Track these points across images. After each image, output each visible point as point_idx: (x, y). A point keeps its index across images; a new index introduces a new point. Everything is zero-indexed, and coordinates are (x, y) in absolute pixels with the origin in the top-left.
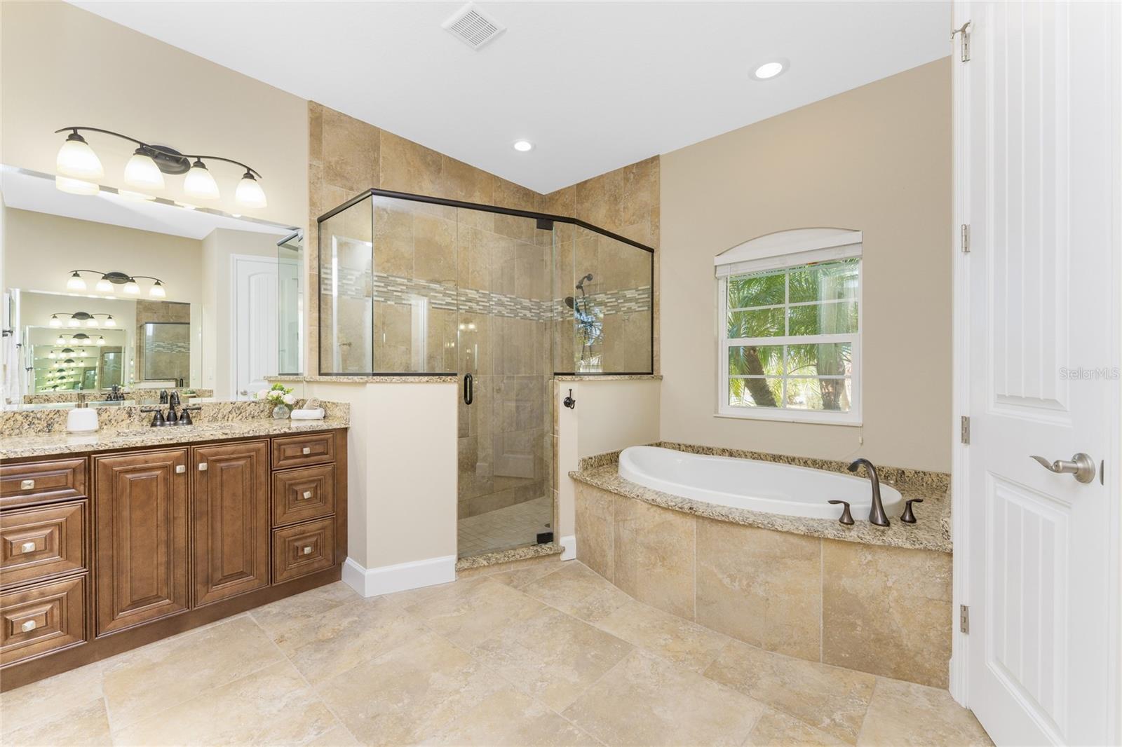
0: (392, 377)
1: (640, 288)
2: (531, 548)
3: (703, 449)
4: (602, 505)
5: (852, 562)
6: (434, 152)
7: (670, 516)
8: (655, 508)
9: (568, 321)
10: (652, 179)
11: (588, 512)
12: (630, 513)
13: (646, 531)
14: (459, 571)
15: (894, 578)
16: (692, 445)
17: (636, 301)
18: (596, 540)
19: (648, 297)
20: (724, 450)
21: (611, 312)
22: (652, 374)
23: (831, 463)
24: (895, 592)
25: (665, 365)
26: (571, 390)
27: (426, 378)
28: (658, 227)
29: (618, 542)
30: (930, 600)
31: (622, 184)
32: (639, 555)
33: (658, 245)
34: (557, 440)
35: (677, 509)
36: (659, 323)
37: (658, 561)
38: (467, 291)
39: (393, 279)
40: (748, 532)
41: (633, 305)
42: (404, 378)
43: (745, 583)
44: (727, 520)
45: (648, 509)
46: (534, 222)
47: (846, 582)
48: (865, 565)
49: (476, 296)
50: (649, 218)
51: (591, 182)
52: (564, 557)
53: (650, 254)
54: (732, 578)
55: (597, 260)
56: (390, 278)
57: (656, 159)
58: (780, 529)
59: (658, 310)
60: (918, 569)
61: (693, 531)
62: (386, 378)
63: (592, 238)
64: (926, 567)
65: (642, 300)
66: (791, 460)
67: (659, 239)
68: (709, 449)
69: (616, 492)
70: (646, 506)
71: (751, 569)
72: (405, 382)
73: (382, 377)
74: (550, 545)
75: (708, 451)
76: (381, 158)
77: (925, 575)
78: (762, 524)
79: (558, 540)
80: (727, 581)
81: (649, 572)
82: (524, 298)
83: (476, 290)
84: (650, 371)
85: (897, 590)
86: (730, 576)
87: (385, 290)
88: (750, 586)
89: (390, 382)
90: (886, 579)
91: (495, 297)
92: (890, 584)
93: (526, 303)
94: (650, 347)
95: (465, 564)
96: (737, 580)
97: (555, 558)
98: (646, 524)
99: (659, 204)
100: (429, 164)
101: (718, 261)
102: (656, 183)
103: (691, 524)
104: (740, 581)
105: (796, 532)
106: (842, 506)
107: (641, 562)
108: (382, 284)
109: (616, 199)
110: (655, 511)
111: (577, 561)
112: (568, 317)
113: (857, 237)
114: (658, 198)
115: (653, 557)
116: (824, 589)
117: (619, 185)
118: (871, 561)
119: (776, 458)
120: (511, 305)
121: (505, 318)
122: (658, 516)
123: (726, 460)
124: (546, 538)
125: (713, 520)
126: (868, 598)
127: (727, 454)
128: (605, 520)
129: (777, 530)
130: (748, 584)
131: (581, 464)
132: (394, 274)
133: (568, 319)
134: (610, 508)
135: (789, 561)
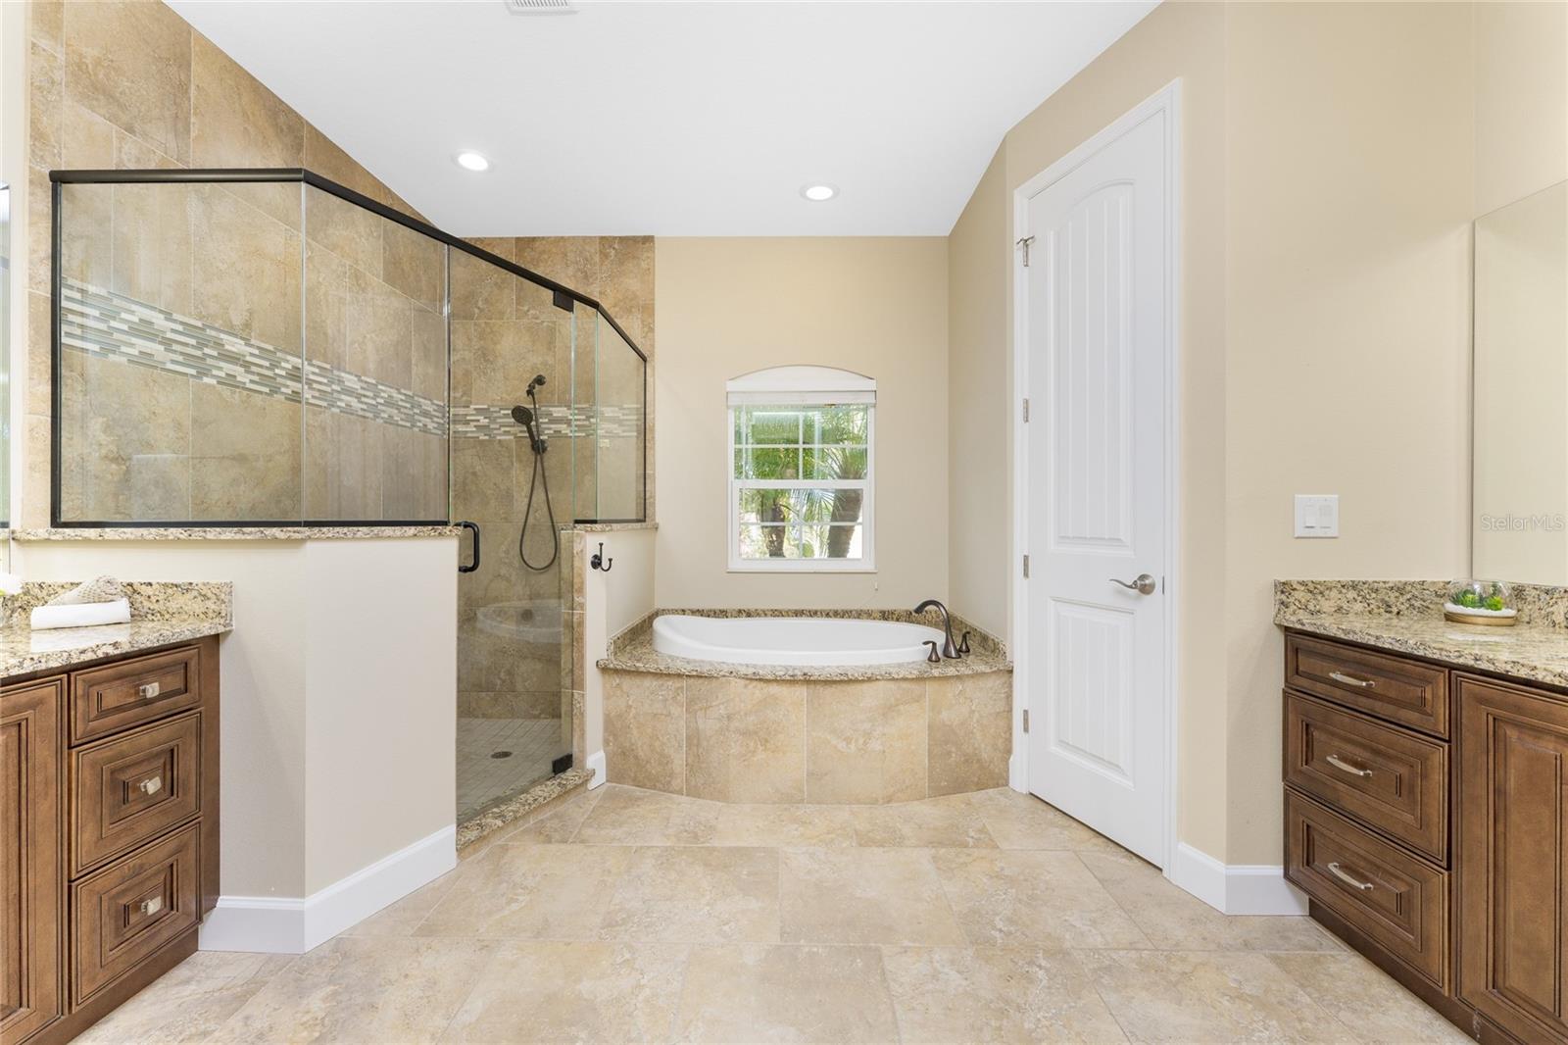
0: (355, 529)
1: (625, 406)
2: (548, 783)
3: (715, 613)
4: (663, 695)
5: (950, 695)
6: (292, 111)
7: (774, 689)
8: (755, 683)
9: (500, 441)
10: (644, 265)
11: (633, 712)
12: (717, 697)
13: (742, 713)
14: (462, 849)
15: (977, 701)
16: (700, 609)
17: (620, 422)
18: (650, 746)
19: (638, 420)
20: (740, 611)
21: (580, 434)
22: (644, 521)
23: (851, 612)
24: (977, 713)
25: (663, 509)
26: (601, 545)
28: (652, 330)
29: (694, 740)
30: (998, 713)
31: (597, 258)
32: (733, 745)
33: (653, 354)
34: (582, 616)
35: (789, 678)
36: (654, 456)
37: (759, 746)
38: (343, 374)
39: (213, 333)
40: (865, 686)
41: (615, 428)
42: (376, 529)
43: (861, 741)
44: (846, 679)
45: (746, 686)
46: (549, 294)
47: (945, 715)
48: (958, 696)
49: (357, 386)
50: (639, 316)
51: (544, 242)
52: (592, 785)
53: (642, 362)
54: (848, 740)
55: (554, 356)
56: (208, 331)
57: (648, 240)
58: (896, 677)
59: (653, 438)
60: (991, 688)
61: (802, 700)
62: (345, 529)
64: (996, 685)
65: (628, 423)
66: (813, 614)
67: (653, 346)
68: (722, 611)
69: (694, 673)
70: (743, 682)
71: (867, 726)
72: (378, 537)
73: (337, 529)
74: (569, 773)
75: (723, 614)
76: (193, 87)
77: (994, 693)
78: (881, 675)
79: (583, 761)
80: (842, 745)
81: (746, 763)
82: (425, 398)
83: (356, 376)
84: (642, 518)
86: (845, 739)
87: (198, 353)
88: (867, 743)
89: (353, 538)
90: (971, 704)
91: (386, 391)
92: (973, 707)
93: (427, 405)
95: (472, 835)
96: (853, 741)
97: (583, 789)
98: (742, 705)
99: (653, 300)
100: (282, 130)
101: (731, 386)
102: (650, 271)
103: (802, 691)
104: (857, 741)
105: (910, 677)
106: (931, 644)
107: (735, 753)
110: (755, 687)
111: (608, 784)
112: (500, 435)
113: (872, 385)
114: (652, 292)
115: (751, 743)
116: (929, 726)
117: (592, 259)
118: (962, 689)
119: (799, 613)
120: (406, 408)
121: (400, 428)
122: (758, 691)
123: (743, 621)
124: (563, 764)
125: (828, 682)
126: (959, 725)
127: (744, 615)
128: (669, 715)
129: (893, 679)
130: (864, 742)
131: (612, 648)
132: (217, 325)
133: (498, 438)
134: (679, 698)
135: (901, 707)
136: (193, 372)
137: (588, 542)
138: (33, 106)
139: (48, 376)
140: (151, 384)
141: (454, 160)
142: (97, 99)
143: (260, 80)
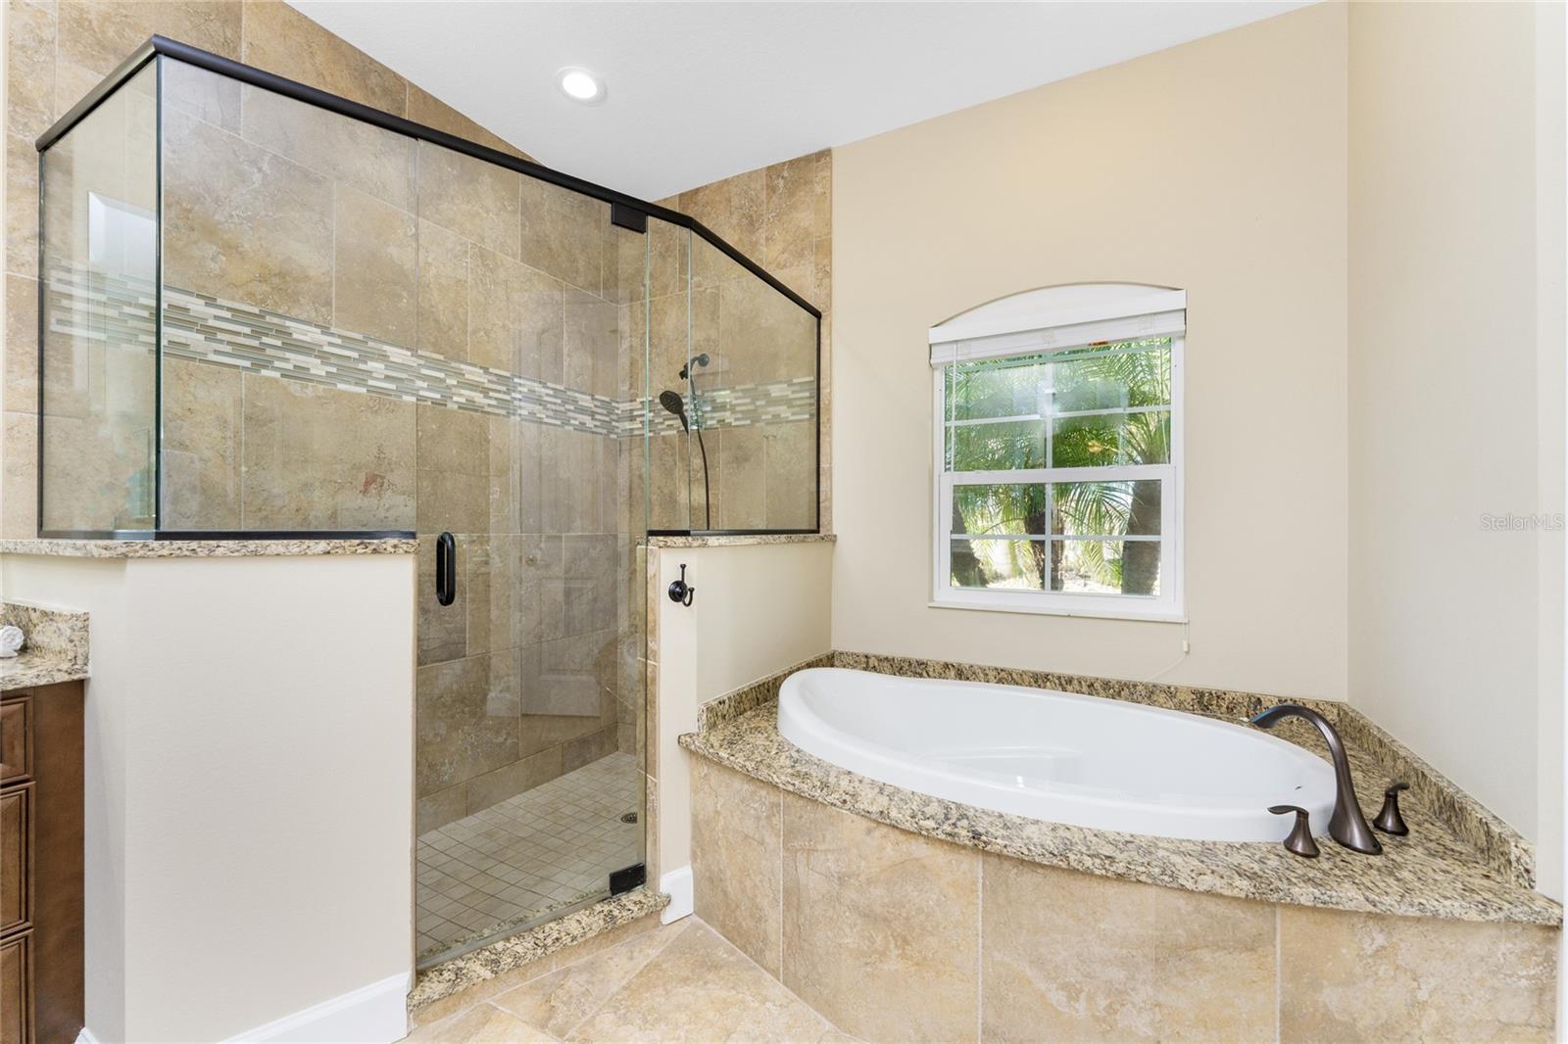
0: (214, 543)
1: (795, 381)
2: (598, 908)
3: (910, 664)
4: (755, 809)
5: (1344, 951)
6: (387, 70)
7: (919, 849)
8: (884, 830)
9: (664, 437)
10: (818, 189)
11: (722, 822)
12: (824, 836)
13: (862, 878)
14: (417, 1009)
15: (1433, 982)
16: (890, 655)
17: (789, 403)
18: (741, 882)
19: (810, 397)
20: (946, 666)
21: (742, 423)
22: (818, 532)
24: (1433, 1011)
25: (840, 517)
26: (683, 567)
27: (322, 545)
28: (828, 274)
29: (793, 897)
30: (1506, 1025)
31: (763, 196)
32: (847, 930)
33: (829, 307)
34: (654, 671)
35: (943, 837)
36: (830, 443)
37: (892, 946)
38: (462, 366)
39: (276, 320)
40: (1112, 890)
41: (784, 412)
42: (252, 544)
43: (1102, 1003)
44: (1064, 865)
45: (869, 832)
47: (1331, 997)
48: (1370, 956)
49: (483, 379)
50: (812, 259)
51: (707, 192)
52: (668, 917)
53: (815, 319)
54: (1072, 992)
55: (718, 329)
56: (268, 318)
57: (824, 155)
58: (1189, 885)
59: (829, 420)
60: (1482, 959)
61: (974, 883)
62: (194, 544)
63: (708, 291)
64: (1499, 955)
65: (798, 403)
66: (1065, 683)
67: (830, 296)
68: (920, 663)
69: (791, 788)
70: (864, 824)
71: (1118, 975)
72: (255, 554)
73: (179, 543)
74: (637, 894)
75: (917, 669)
76: (244, 45)
77: (1494, 973)
78: (1149, 875)
79: (656, 879)
80: (1057, 997)
81: (869, 969)
82: (582, 393)
83: (481, 368)
84: (814, 527)
85: (1438, 1008)
86: (1065, 987)
87: (255, 343)
88: (1116, 1012)
89: (208, 556)
90: (1415, 984)
91: (525, 386)
92: (1422, 995)
93: (585, 401)
94: (814, 485)
95: (434, 987)
96: (1083, 996)
97: (651, 922)
98: (863, 864)
99: (830, 233)
100: (374, 93)
101: (936, 335)
102: (826, 196)
103: (973, 867)
104: (1090, 998)
105: (1227, 892)
107: (851, 946)
108: (247, 330)
109: (752, 223)
110: (884, 836)
111: (695, 918)
112: (663, 430)
113: (1176, 300)
114: (829, 223)
115: (879, 939)
116: (1282, 1012)
117: (758, 198)
118: (1384, 948)
119: (1040, 680)
120: (555, 404)
121: (544, 427)
122: (891, 848)
123: (952, 687)
124: (629, 878)
125: (1024, 863)
126: (1376, 1029)
127: (953, 673)
128: (762, 843)
129: (1182, 889)
130: (1110, 1006)
131: (704, 717)
132: (280, 312)
133: (662, 433)
134: (773, 819)
135: (1206, 955)
136: (247, 364)
137: (665, 563)
138: (11, 67)
139: (35, 368)
140: (186, 378)
141: (559, 88)
142: (105, 60)
143: (341, 36)
